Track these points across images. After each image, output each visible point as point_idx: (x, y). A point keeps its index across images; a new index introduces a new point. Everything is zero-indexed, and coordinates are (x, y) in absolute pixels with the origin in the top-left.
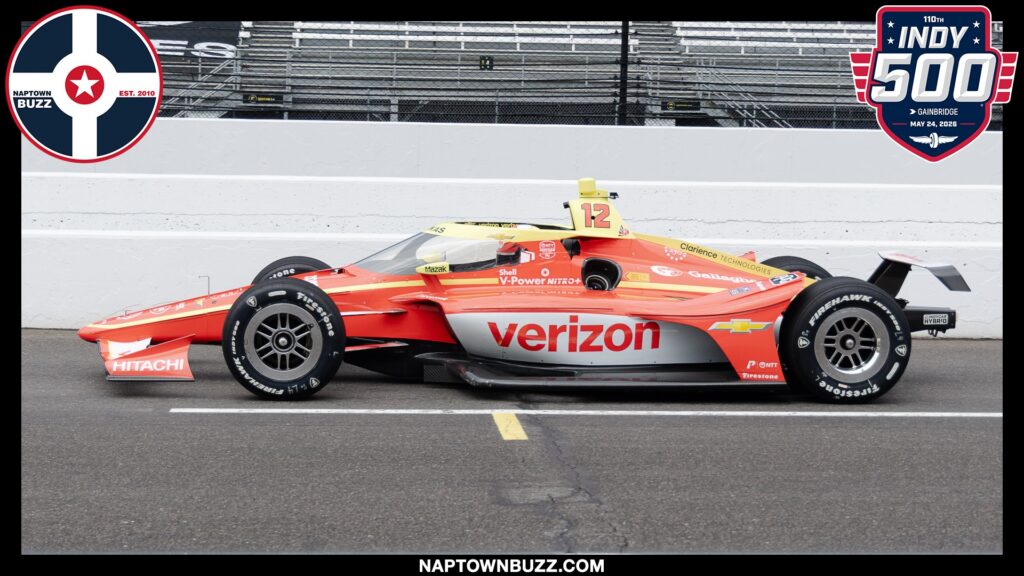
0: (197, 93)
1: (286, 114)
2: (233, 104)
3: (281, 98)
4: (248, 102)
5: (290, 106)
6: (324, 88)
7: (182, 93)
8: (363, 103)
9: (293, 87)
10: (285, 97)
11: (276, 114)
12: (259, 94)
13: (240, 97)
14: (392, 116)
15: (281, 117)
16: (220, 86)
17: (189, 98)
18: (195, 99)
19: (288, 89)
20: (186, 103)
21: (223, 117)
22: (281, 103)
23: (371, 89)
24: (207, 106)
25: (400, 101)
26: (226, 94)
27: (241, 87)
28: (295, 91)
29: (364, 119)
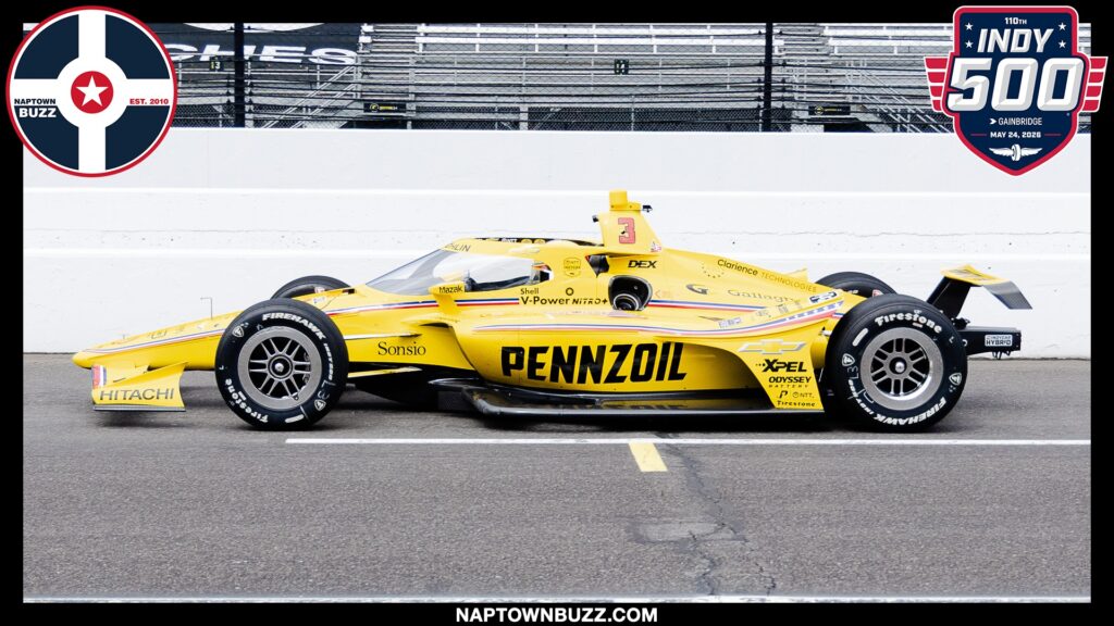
0: (315, 102)
1: (409, 124)
2: (353, 114)
3: (404, 106)
4: (370, 111)
5: (413, 115)
6: (449, 95)
7: (299, 102)
8: (491, 110)
9: (417, 95)
10: (408, 105)
11: (398, 124)
12: (381, 103)
13: (361, 106)
14: (522, 124)
15: (404, 127)
16: (339, 95)
17: (307, 107)
18: (313, 108)
19: (411, 97)
20: (304, 113)
21: (343, 127)
22: (404, 112)
23: (499, 95)
24: (327, 116)
25: (529, 109)
26: (345, 103)
27: (362, 96)
28: (419, 99)
29: (492, 128)
